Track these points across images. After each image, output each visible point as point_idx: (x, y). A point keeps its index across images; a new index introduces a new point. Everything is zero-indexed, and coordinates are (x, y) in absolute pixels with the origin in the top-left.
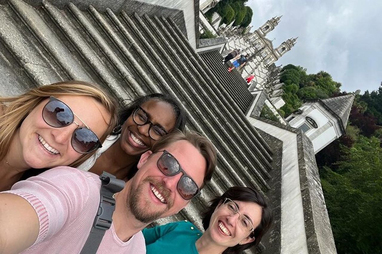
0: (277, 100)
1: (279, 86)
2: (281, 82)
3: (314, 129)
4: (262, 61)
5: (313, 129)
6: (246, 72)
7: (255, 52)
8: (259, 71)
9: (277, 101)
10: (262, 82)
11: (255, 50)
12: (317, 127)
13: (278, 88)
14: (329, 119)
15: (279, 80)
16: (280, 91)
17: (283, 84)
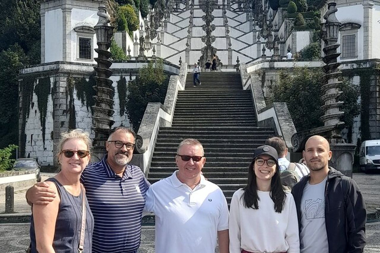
0: (292, 39)
1: (279, 17)
2: (275, 9)
3: (359, 30)
4: (225, 13)
5: (358, 32)
6: (222, 50)
7: (204, 11)
8: (234, 28)
9: (294, 41)
10: (254, 36)
11: (200, 8)
12: (360, 26)
13: (281, 21)
14: (361, 4)
15: (271, 10)
16: (286, 24)
17: (280, 9)
